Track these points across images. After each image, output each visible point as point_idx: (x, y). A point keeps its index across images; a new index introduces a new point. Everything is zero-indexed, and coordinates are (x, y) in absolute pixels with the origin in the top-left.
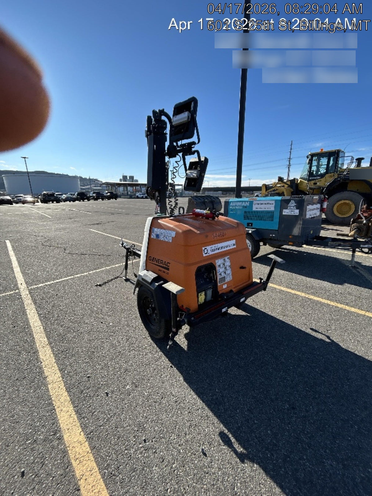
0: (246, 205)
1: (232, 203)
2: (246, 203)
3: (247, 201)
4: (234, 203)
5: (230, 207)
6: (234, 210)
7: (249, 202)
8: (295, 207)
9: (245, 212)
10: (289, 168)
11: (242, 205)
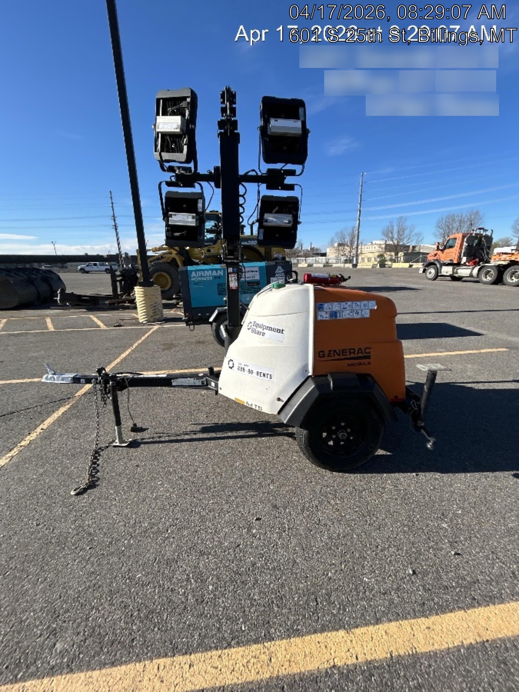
0: (218, 275)
1: (193, 273)
2: (219, 272)
3: (220, 270)
4: (198, 272)
5: (192, 279)
6: (200, 283)
7: (222, 271)
8: (283, 274)
9: (219, 285)
10: (116, 229)
11: (213, 274)
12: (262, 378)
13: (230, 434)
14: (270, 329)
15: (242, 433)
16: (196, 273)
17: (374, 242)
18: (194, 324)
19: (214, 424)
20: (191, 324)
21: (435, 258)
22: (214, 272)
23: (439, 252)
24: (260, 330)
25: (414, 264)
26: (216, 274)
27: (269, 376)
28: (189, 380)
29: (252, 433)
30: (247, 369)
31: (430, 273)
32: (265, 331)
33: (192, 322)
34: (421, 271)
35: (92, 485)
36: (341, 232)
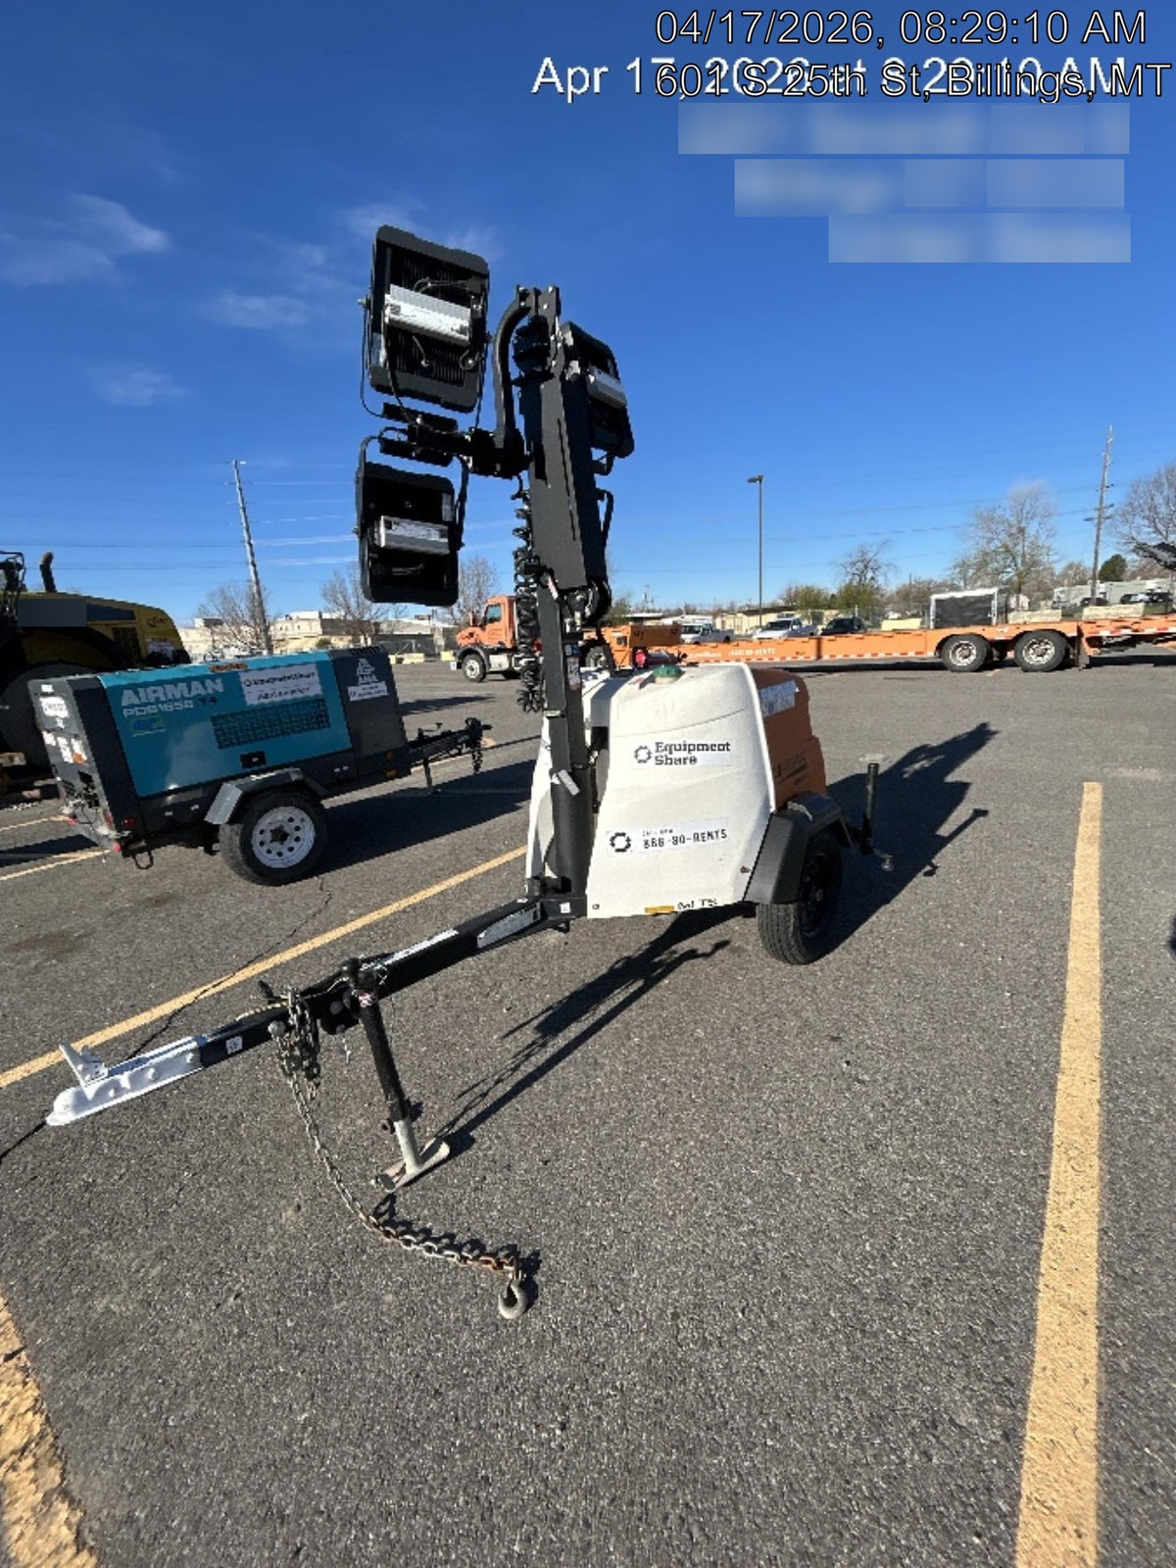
0: (210, 691)
1: (128, 693)
3: (212, 678)
4: (141, 690)
6: (154, 721)
7: (219, 680)
9: (217, 719)
11: (194, 693)
12: (710, 841)
13: (603, 1009)
14: (705, 747)
15: (619, 996)
16: (137, 693)
17: (294, 615)
18: (148, 849)
19: (547, 1010)
20: (141, 850)
21: (472, 640)
22: (195, 684)
23: (477, 630)
24: (683, 754)
25: (405, 656)
26: (202, 692)
27: (720, 834)
28: (513, 920)
29: (632, 989)
30: (667, 837)
31: (472, 669)
32: (695, 754)
33: (143, 844)
34: (453, 667)
35: (529, 1266)
36: (222, 592)
